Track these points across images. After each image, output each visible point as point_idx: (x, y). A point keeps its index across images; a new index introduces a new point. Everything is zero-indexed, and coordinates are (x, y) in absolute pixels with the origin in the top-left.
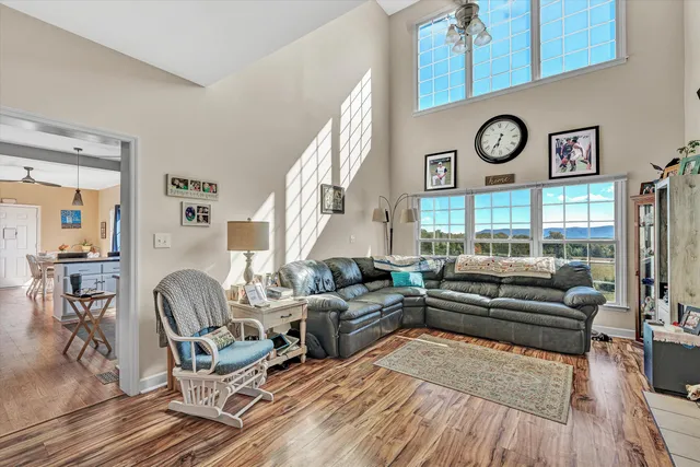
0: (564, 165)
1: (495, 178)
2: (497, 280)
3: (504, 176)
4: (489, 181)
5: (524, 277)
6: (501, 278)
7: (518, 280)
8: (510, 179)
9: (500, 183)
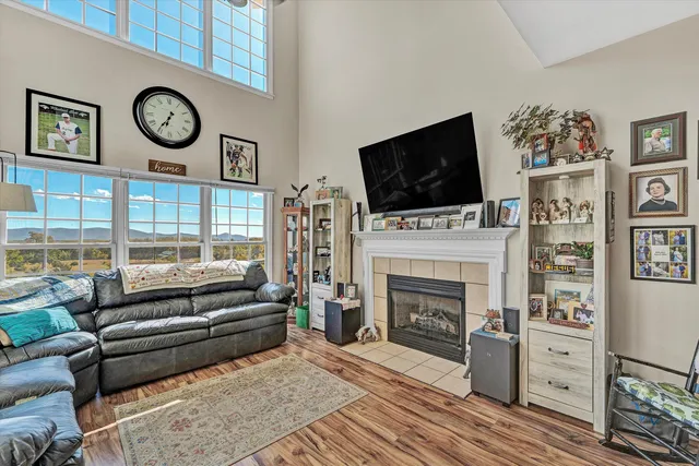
0: (233, 169)
1: (163, 164)
2: (187, 292)
3: (175, 165)
4: (152, 165)
5: (214, 284)
6: (191, 289)
7: (212, 289)
8: (182, 170)
9: (169, 172)
